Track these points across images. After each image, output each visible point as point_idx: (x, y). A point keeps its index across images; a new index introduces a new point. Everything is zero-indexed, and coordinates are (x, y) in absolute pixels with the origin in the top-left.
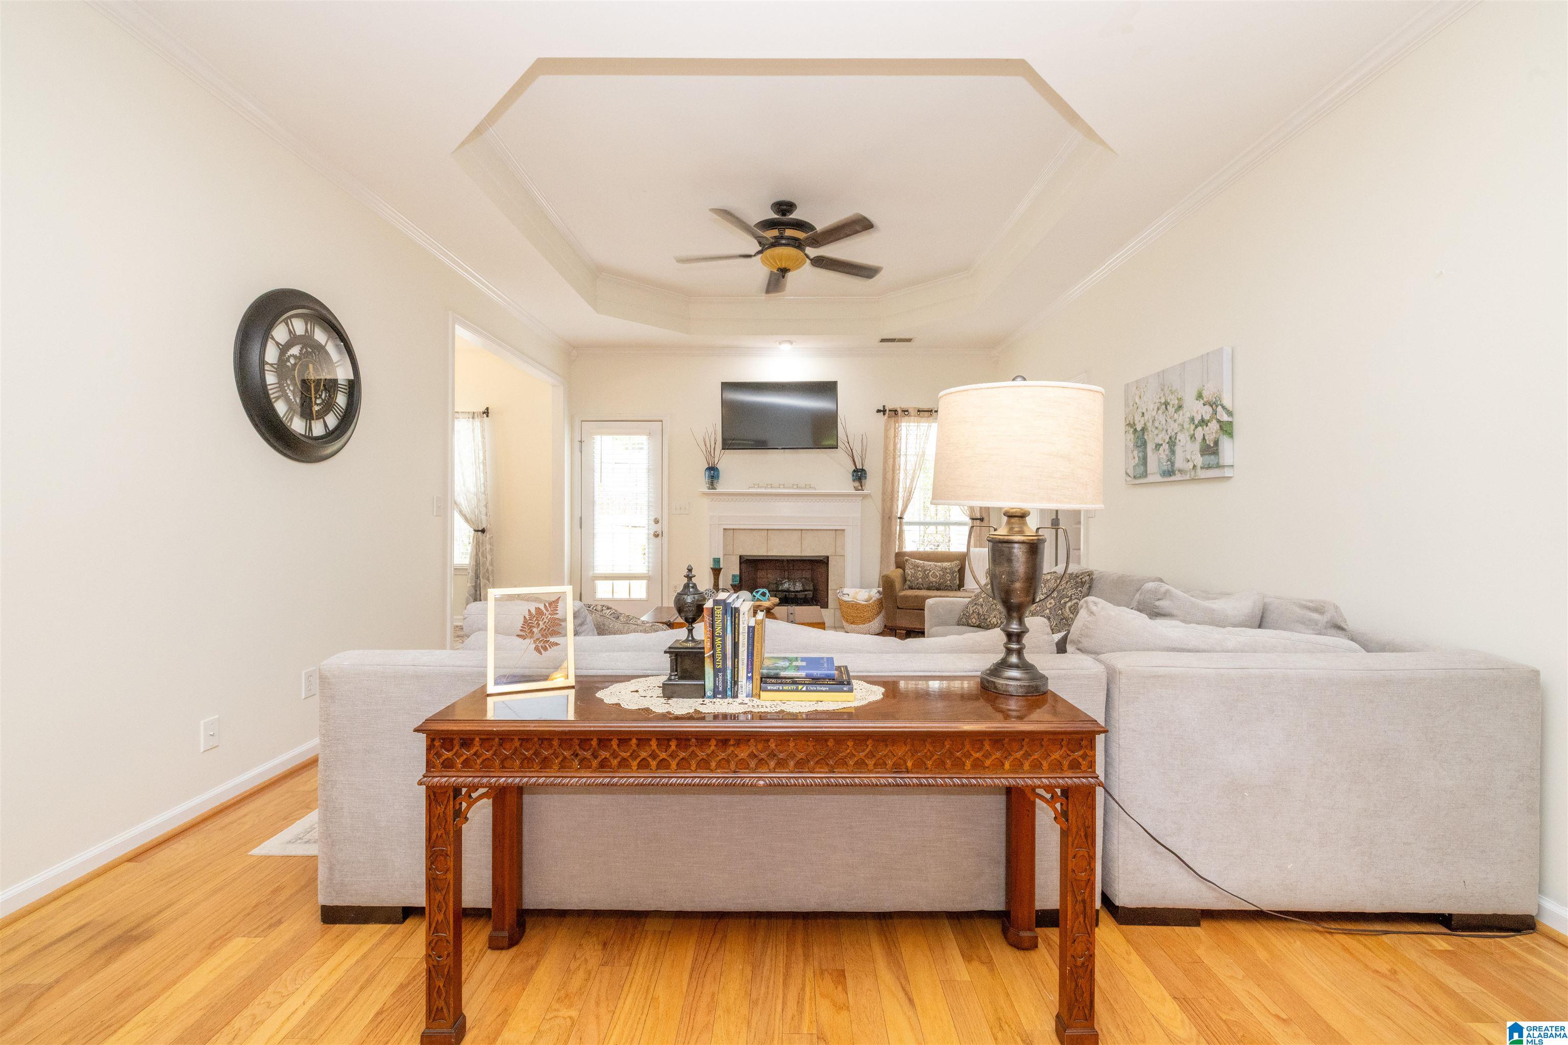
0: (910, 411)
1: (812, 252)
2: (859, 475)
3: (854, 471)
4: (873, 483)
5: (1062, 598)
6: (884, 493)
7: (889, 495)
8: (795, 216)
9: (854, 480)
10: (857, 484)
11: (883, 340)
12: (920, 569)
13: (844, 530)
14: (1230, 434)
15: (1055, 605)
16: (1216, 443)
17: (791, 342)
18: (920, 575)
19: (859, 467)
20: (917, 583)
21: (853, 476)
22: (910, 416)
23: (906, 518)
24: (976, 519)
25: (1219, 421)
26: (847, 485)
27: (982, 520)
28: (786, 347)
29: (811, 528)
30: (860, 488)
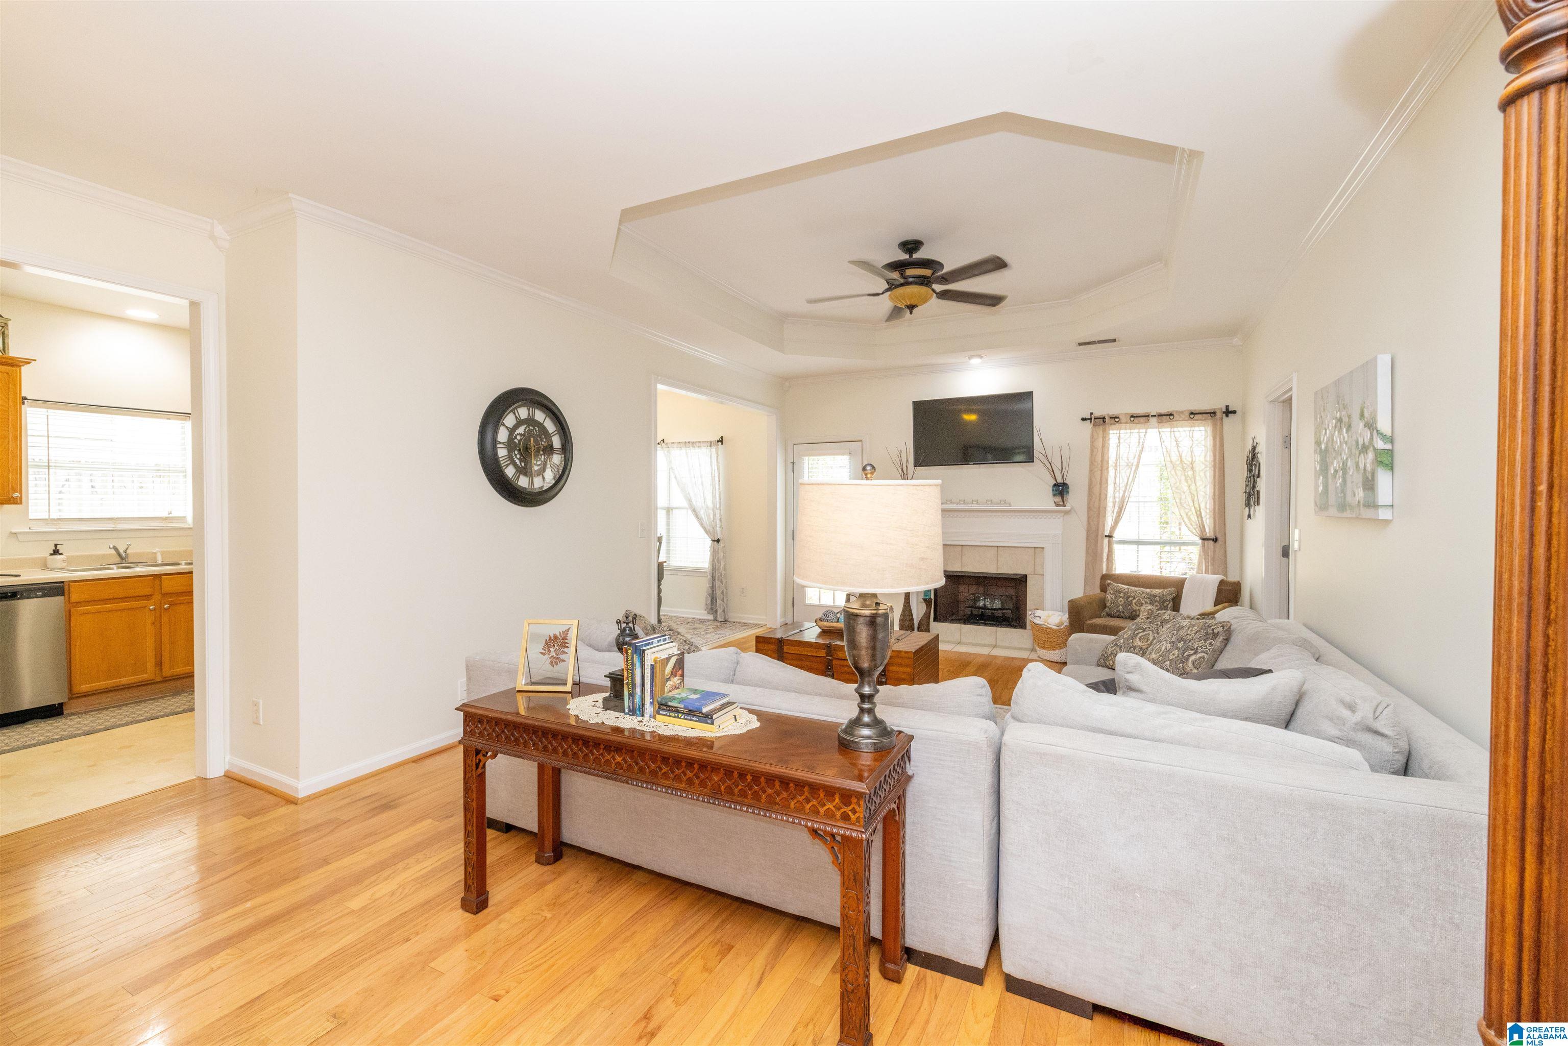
0: (1120, 417)
1: (938, 288)
2: (1061, 489)
3: (1055, 485)
4: (1077, 498)
5: (1186, 650)
6: (1089, 509)
7: (1095, 511)
8: (917, 255)
9: (1054, 495)
10: (1058, 499)
11: (1080, 344)
12: (1122, 595)
13: (1043, 548)
14: (1391, 467)
15: (1178, 656)
16: (1373, 474)
17: (981, 356)
18: (1121, 601)
19: (1060, 480)
20: (1117, 611)
21: (1053, 490)
22: (1121, 423)
23: (1117, 536)
24: (1208, 539)
25: (1375, 450)
26: (1047, 501)
27: (1215, 540)
28: (975, 361)
29: (1010, 545)
30: (1062, 503)
